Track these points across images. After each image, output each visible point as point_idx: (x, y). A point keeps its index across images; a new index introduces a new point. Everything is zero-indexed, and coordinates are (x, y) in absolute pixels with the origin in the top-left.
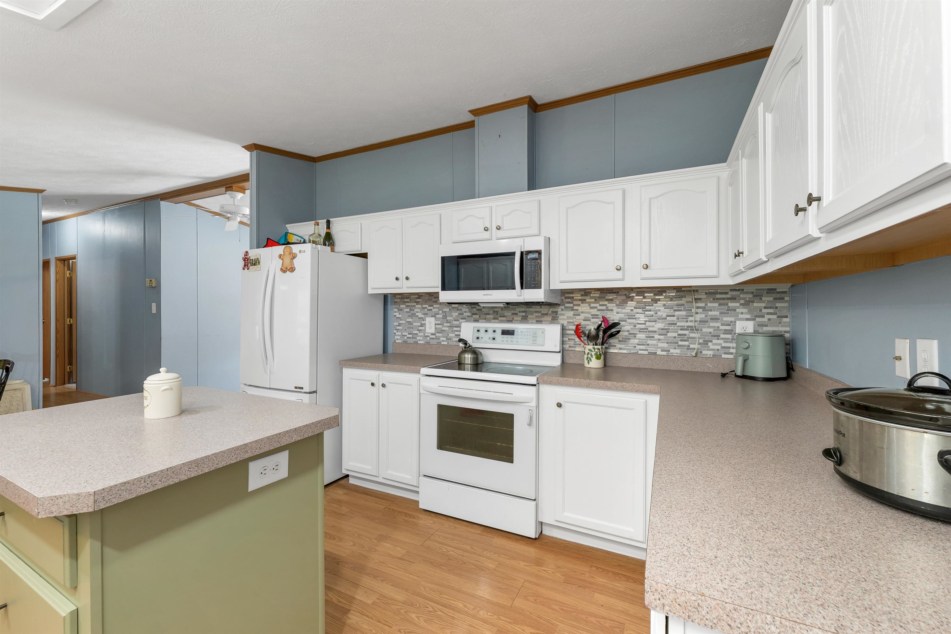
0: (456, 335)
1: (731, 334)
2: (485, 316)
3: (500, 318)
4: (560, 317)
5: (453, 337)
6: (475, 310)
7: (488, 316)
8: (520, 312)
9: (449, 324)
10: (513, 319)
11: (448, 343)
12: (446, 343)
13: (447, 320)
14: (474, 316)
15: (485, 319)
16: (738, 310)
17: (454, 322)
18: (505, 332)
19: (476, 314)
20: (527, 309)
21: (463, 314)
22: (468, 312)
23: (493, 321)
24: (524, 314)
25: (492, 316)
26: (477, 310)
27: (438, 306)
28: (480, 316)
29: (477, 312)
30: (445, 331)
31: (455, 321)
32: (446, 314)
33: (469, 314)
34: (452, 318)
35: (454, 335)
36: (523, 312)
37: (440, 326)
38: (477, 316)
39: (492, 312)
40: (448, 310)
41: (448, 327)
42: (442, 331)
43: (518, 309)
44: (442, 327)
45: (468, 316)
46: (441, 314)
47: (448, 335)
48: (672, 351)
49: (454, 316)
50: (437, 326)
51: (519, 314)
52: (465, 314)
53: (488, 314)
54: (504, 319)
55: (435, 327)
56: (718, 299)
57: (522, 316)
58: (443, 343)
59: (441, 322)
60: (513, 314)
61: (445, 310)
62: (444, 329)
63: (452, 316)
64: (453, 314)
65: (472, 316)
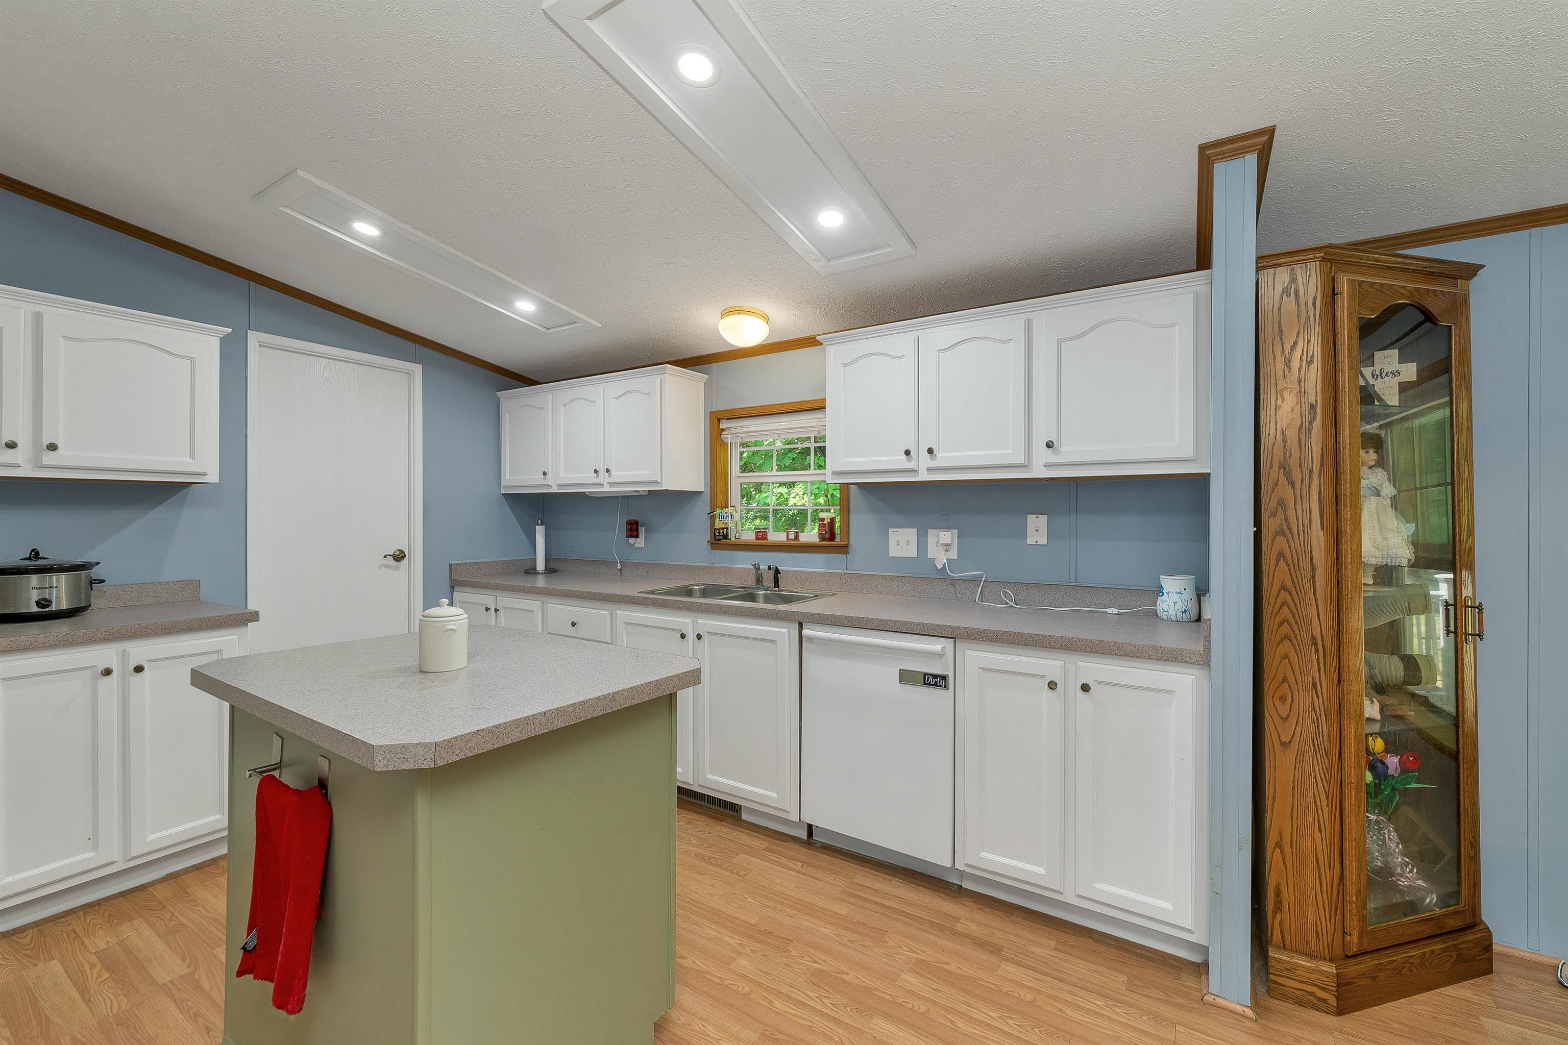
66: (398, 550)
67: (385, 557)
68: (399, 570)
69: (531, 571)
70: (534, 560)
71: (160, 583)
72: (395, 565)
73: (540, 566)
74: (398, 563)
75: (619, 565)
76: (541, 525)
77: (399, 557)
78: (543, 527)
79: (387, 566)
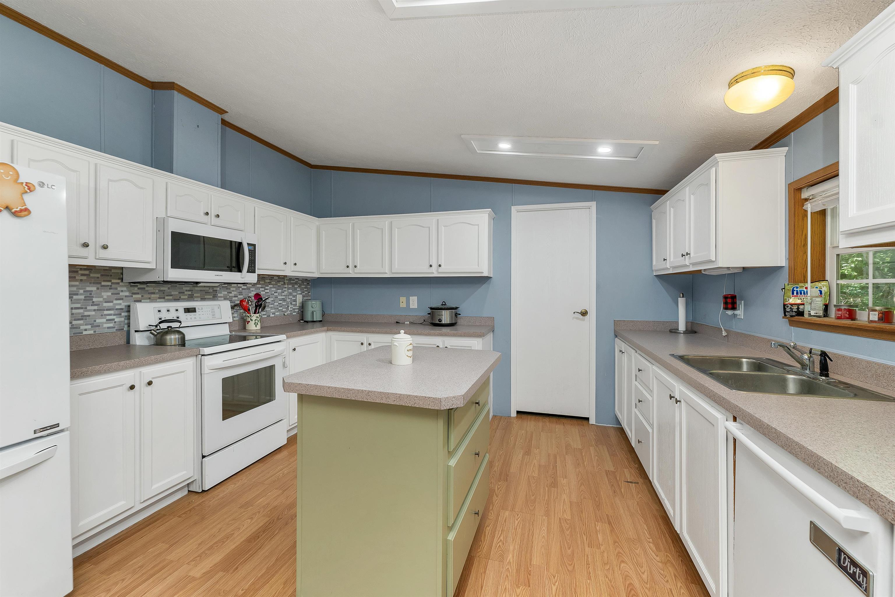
0: (107, 320)
1: (295, 302)
2: (149, 296)
3: (166, 298)
4: (219, 295)
5: (103, 323)
6: (136, 289)
7: (153, 296)
8: (186, 291)
9: (96, 308)
10: (180, 297)
11: (95, 332)
12: (92, 332)
13: (93, 302)
14: (134, 296)
15: (150, 298)
16: (297, 289)
17: (105, 304)
18: (188, 310)
19: (138, 294)
20: (193, 288)
21: (119, 294)
22: (125, 291)
23: (158, 300)
24: (190, 293)
25: (158, 296)
26: (139, 288)
27: (77, 283)
28: (142, 296)
29: (139, 291)
30: (89, 316)
31: (106, 302)
32: (91, 294)
33: (127, 294)
34: (101, 299)
35: (104, 320)
36: (189, 291)
37: (81, 311)
38: (139, 296)
39: (157, 291)
40: (94, 289)
41: (94, 310)
42: (83, 317)
43: (185, 288)
44: (84, 311)
45: (126, 296)
46: (81, 294)
47: (95, 321)
48: (276, 314)
49: (105, 297)
50: (74, 311)
51: (186, 293)
52: (121, 294)
53: (154, 293)
54: (171, 297)
55: (71, 311)
56: (292, 283)
57: (189, 295)
58: (85, 333)
59: (81, 305)
60: (179, 293)
61: (88, 289)
62: (86, 313)
63: (102, 297)
64: (103, 294)
65: (132, 296)
66: (585, 310)
67: (574, 313)
68: (584, 321)
69: (674, 331)
70: (677, 323)
71: (482, 317)
72: (582, 318)
73: (682, 327)
74: (584, 317)
75: (723, 333)
76: (683, 297)
77: (584, 313)
78: (684, 299)
79: (577, 318)
